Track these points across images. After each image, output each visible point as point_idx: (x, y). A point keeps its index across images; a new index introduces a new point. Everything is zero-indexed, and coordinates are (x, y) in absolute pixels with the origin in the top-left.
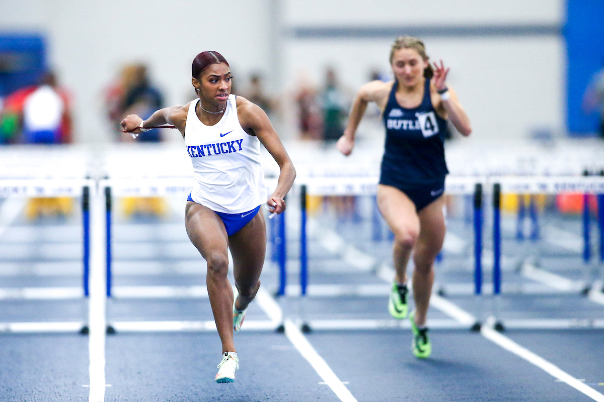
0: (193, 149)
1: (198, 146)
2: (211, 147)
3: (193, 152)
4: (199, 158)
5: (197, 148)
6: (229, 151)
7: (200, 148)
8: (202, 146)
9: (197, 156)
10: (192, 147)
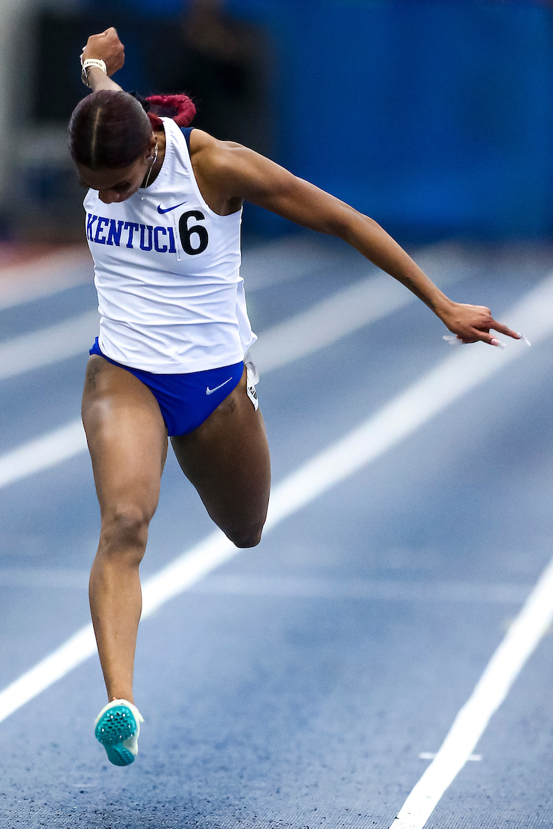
0: (103, 223)
1: (113, 222)
2: (137, 230)
3: (99, 229)
4: (106, 246)
5: (110, 224)
6: (169, 248)
7: (117, 226)
8: (121, 223)
9: (102, 241)
10: (101, 219)
